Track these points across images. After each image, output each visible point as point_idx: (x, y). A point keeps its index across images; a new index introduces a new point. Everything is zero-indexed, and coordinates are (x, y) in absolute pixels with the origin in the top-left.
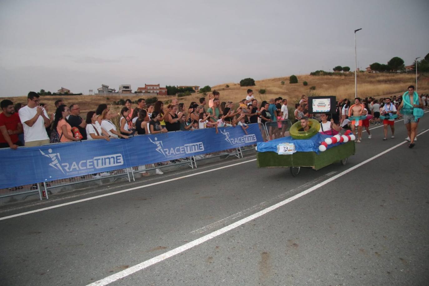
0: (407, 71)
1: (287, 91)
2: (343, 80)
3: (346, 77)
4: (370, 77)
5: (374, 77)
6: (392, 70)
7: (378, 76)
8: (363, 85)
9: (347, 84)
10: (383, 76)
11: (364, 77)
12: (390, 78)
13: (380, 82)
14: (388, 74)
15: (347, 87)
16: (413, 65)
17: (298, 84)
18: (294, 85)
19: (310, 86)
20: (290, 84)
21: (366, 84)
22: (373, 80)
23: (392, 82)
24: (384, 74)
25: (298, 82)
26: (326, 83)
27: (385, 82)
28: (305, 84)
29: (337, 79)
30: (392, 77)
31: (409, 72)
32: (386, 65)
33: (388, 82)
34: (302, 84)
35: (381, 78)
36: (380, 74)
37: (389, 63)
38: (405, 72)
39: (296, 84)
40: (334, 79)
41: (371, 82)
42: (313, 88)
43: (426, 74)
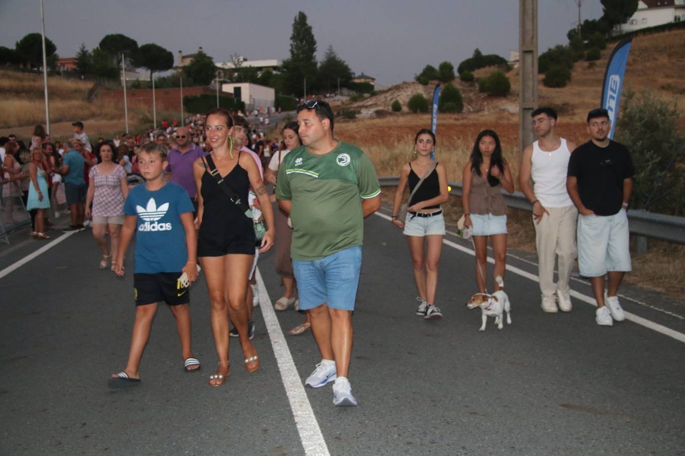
0: (64, 71)
6: (25, 65)
10: (9, 77)
12: (26, 84)
14: (20, 74)
16: (77, 57)
23: (32, 94)
24: (10, 73)
27: (18, 93)
30: (32, 83)
31: (69, 75)
32: (12, 50)
37: (17, 44)
38: (59, 73)
43: (107, 84)
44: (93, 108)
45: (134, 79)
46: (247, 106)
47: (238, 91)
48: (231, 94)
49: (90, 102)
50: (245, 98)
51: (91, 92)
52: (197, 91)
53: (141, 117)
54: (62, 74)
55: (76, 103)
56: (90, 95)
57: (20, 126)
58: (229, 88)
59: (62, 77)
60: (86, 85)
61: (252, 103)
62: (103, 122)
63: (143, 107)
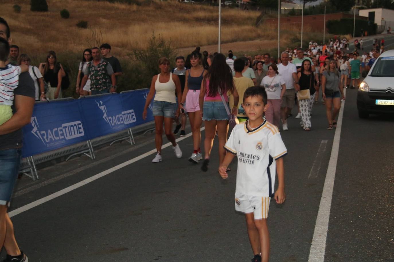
0: (241, 4)
1: (31, 27)
2: (134, 11)
3: (140, 8)
4: (182, 10)
5: (188, 11)
7: (195, 10)
8: (172, 24)
9: (144, 21)
10: (204, 10)
11: (171, 9)
13: (199, 20)
15: (145, 26)
17: (49, 13)
18: (41, 16)
19: (76, 21)
20: (33, 13)
21: (177, 24)
22: (186, 16)
24: (205, 7)
25: (49, 8)
26: (105, 17)
28: (65, 15)
29: (124, 9)
31: (244, 7)
33: (212, 22)
34: (58, 13)
35: (201, 14)
36: (198, 6)
38: (237, 6)
39: (46, 13)
40: (118, 9)
41: (185, 21)
42: (83, 25)
43: (271, 12)
44: (259, 32)
45: (291, 8)
46: (378, 27)
47: (372, 15)
48: (366, 18)
49: (257, 27)
50: (378, 20)
51: (259, 19)
52: (338, 17)
53: (292, 37)
54: (240, 6)
55: (247, 27)
56: (258, 22)
57: (209, 44)
58: (364, 13)
59: (240, 8)
60: (255, 14)
61: (384, 25)
62: (266, 41)
63: (295, 29)
